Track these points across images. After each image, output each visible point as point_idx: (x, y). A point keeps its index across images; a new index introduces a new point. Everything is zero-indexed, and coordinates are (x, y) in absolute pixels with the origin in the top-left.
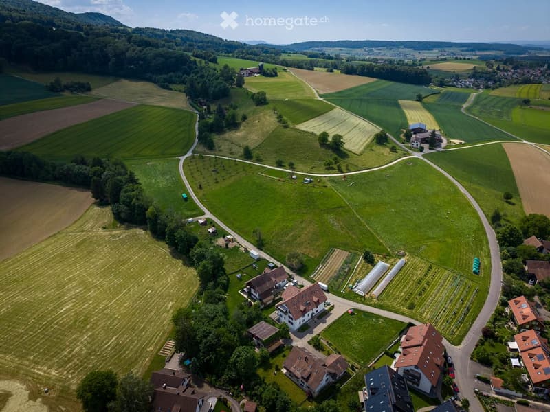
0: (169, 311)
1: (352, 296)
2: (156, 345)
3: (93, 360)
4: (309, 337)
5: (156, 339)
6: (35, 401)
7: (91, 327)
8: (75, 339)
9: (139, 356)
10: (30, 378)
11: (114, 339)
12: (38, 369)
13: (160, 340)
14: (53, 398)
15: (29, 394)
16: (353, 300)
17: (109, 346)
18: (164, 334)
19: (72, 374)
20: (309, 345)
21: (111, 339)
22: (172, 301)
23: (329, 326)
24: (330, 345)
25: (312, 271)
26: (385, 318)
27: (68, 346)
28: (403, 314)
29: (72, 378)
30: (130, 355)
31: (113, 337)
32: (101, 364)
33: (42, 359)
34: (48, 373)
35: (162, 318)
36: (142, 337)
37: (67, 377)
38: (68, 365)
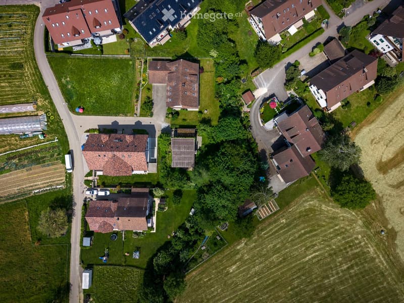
0: (239, 260)
1: (55, 127)
2: (275, 222)
3: (335, 244)
4: (145, 121)
5: (272, 229)
6: (393, 228)
7: (321, 291)
8: (342, 283)
9: (295, 219)
10: (391, 257)
11: (307, 258)
12: (383, 264)
13: (270, 224)
14: (379, 221)
15: (395, 240)
16: (59, 121)
17: (315, 252)
18: (262, 230)
19: (357, 239)
20: (154, 113)
21: (309, 259)
22: (228, 273)
23: (117, 114)
24: (137, 97)
25: (55, 192)
26: (59, 79)
27: (351, 277)
28: (36, 68)
29: (358, 233)
30: (302, 226)
31: (307, 261)
32: (330, 233)
33: (376, 275)
34: (376, 253)
35: (251, 253)
36: (282, 242)
37: (362, 237)
38: (357, 251)
